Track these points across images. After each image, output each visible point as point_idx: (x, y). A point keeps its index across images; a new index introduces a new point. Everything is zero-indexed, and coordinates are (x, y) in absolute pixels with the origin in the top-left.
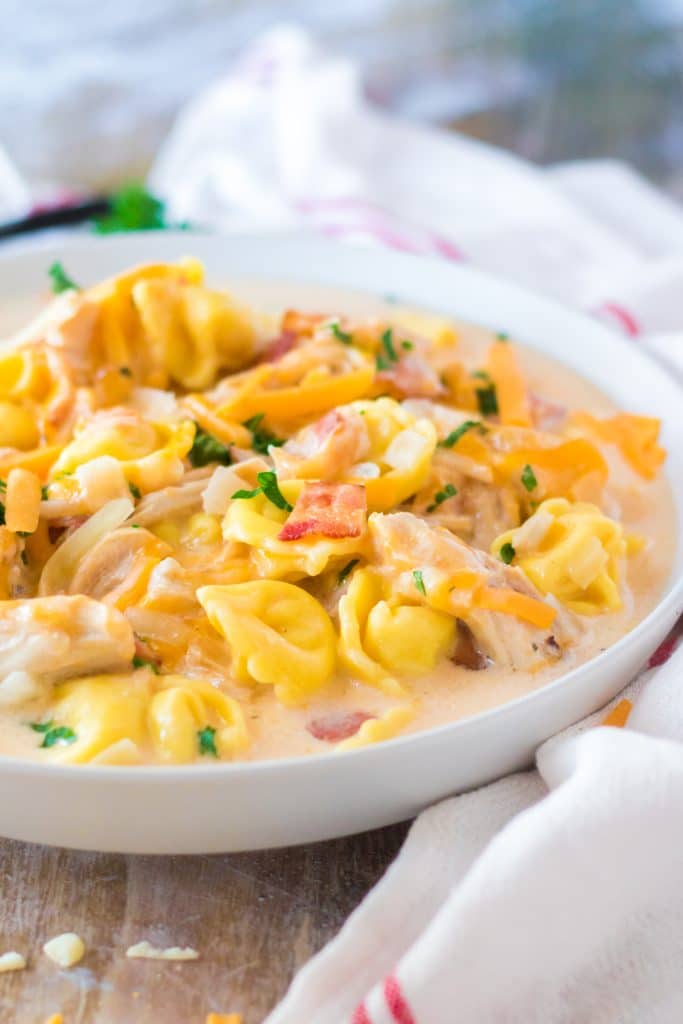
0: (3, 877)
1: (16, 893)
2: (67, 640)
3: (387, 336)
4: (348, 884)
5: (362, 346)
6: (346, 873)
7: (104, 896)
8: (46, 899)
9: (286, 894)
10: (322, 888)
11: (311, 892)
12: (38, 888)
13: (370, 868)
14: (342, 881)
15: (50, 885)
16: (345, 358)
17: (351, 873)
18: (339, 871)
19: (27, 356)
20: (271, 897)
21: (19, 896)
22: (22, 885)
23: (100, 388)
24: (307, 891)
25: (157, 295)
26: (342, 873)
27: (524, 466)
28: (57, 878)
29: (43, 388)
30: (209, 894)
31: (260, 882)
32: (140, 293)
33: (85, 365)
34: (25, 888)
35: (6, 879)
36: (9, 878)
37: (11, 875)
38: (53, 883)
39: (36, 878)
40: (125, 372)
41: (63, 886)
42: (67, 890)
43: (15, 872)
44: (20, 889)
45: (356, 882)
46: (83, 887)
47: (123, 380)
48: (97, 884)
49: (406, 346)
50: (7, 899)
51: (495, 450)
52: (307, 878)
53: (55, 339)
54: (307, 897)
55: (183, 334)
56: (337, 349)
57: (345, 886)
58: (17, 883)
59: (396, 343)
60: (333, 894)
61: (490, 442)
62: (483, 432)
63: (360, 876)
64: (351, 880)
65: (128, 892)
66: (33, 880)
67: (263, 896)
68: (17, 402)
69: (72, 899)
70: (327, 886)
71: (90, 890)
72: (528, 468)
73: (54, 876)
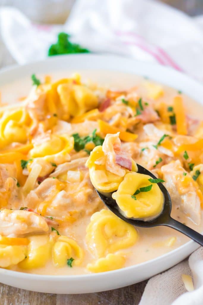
0: (17, 294)
1: (21, 301)
2: (26, 226)
3: (140, 101)
4: (127, 297)
5: (132, 106)
6: (126, 292)
7: (49, 302)
8: (31, 303)
9: (107, 301)
10: (119, 298)
11: (115, 300)
12: (28, 299)
13: (134, 290)
14: (125, 295)
15: (32, 297)
16: (126, 110)
17: (128, 292)
18: (124, 291)
19: (24, 110)
20: (102, 302)
21: (23, 302)
22: (23, 297)
23: (46, 122)
24: (114, 300)
25: (65, 89)
26: (125, 292)
27: (184, 151)
28: (34, 295)
29: (29, 122)
30: (83, 301)
31: (99, 296)
32: (60, 89)
33: (42, 113)
34: (24, 299)
35: (18, 295)
36: (19, 294)
37: (20, 293)
38: (33, 296)
39: (28, 294)
40: (55, 115)
41: (36, 298)
42: (38, 299)
43: (21, 292)
44: (23, 300)
45: (130, 296)
46: (43, 298)
47: (55, 118)
48: (47, 297)
49: (146, 104)
50: (18, 303)
51: (175, 145)
52: (114, 294)
53: (32, 106)
54: (114, 302)
55: (74, 101)
56: (124, 107)
57: (126, 298)
58: (22, 297)
59: (143, 104)
60: (122, 301)
61: (173, 142)
62: (171, 138)
63: (131, 294)
64: (128, 296)
65: (57, 300)
66: (27, 295)
67: (100, 302)
68: (20, 126)
69: (39, 302)
70: (120, 298)
71: (45, 299)
72: (186, 152)
73: (33, 294)
